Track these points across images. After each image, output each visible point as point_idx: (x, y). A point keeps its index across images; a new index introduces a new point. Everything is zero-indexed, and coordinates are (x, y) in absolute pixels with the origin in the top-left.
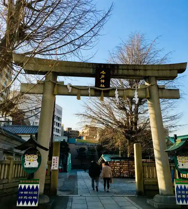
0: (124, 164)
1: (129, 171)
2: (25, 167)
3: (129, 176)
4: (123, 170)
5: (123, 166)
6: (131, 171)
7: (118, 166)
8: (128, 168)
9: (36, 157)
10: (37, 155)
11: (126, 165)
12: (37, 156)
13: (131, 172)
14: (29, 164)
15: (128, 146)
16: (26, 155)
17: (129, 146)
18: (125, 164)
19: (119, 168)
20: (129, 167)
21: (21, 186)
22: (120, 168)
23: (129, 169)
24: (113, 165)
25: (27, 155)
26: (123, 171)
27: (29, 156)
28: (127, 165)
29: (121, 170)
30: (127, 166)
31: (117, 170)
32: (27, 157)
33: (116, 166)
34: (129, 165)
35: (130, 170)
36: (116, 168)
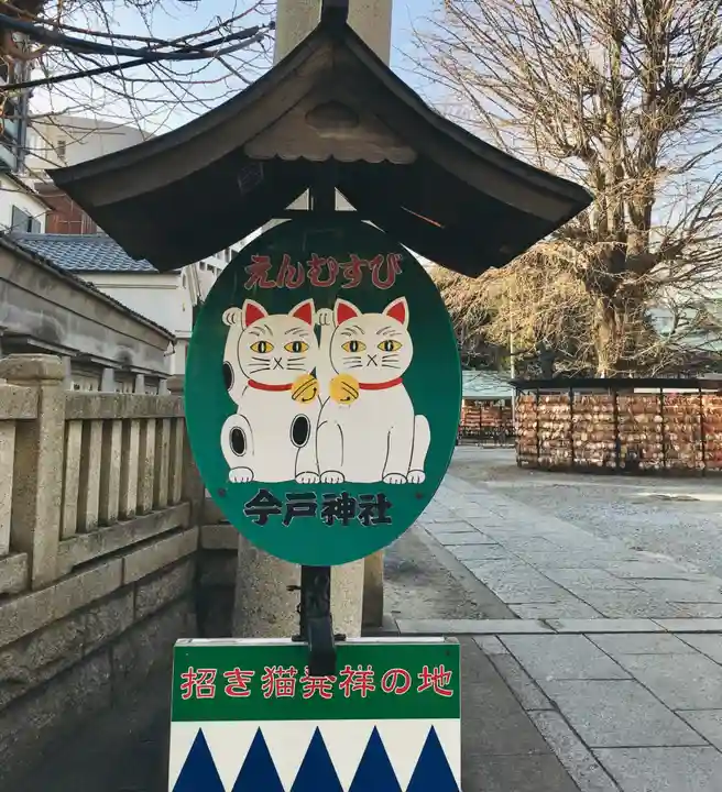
0: (592, 414)
1: (617, 441)
2: (236, 476)
3: (618, 464)
4: (584, 437)
5: (589, 417)
6: (625, 442)
7: (558, 417)
8: (612, 427)
9: (388, 346)
10: (397, 314)
11: (602, 417)
12: (401, 333)
13: (624, 448)
14: (300, 431)
15: (602, 329)
16: (234, 316)
17: (607, 327)
18: (596, 408)
19: (568, 426)
20: (616, 423)
21: (200, 748)
22: (572, 429)
23: (616, 432)
24: (533, 416)
25: (252, 316)
26: (587, 442)
27: (281, 327)
28: (608, 412)
29: (575, 435)
30: (607, 417)
31: (556, 435)
32: (262, 347)
33: (550, 420)
34: (616, 413)
35: (622, 438)
36: (547, 430)
